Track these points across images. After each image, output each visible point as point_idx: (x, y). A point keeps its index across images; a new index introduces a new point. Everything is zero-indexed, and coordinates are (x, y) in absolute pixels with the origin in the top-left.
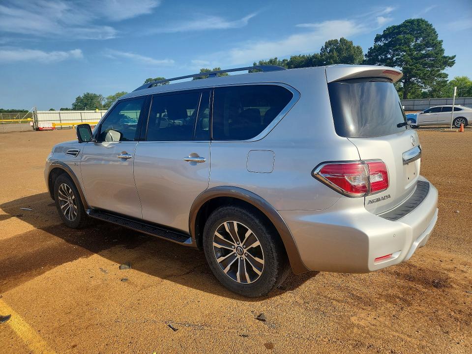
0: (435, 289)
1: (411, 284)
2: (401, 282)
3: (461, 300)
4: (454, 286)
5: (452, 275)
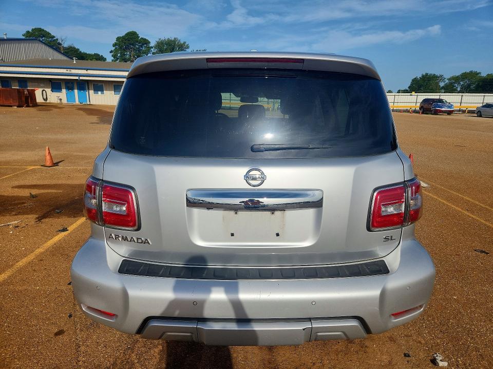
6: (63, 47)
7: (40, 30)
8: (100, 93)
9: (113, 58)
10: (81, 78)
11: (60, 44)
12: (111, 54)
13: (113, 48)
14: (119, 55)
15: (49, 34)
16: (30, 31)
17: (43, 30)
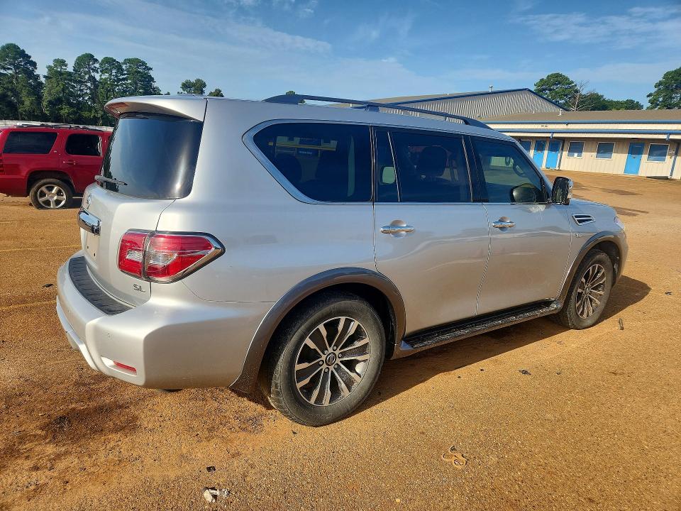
0: (61, 414)
1: (92, 404)
2: (108, 399)
3: (22, 417)
4: (39, 432)
5: (50, 449)
6: (581, 95)
7: (558, 75)
8: (576, 154)
9: (649, 104)
10: (555, 135)
11: (577, 91)
12: (649, 98)
13: (654, 90)
14: (661, 99)
15: (567, 79)
16: (545, 78)
17: (561, 75)
